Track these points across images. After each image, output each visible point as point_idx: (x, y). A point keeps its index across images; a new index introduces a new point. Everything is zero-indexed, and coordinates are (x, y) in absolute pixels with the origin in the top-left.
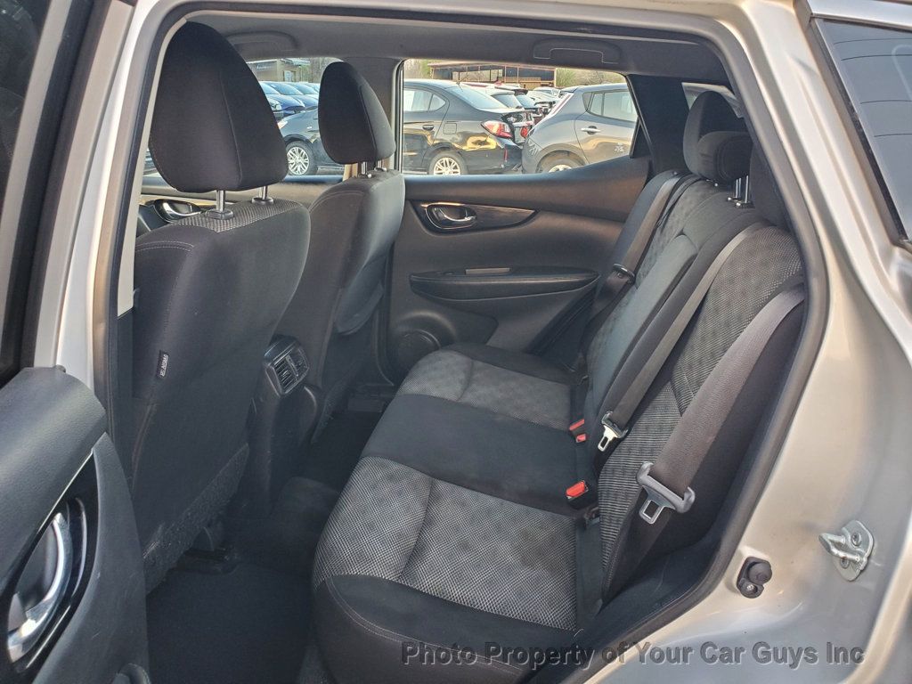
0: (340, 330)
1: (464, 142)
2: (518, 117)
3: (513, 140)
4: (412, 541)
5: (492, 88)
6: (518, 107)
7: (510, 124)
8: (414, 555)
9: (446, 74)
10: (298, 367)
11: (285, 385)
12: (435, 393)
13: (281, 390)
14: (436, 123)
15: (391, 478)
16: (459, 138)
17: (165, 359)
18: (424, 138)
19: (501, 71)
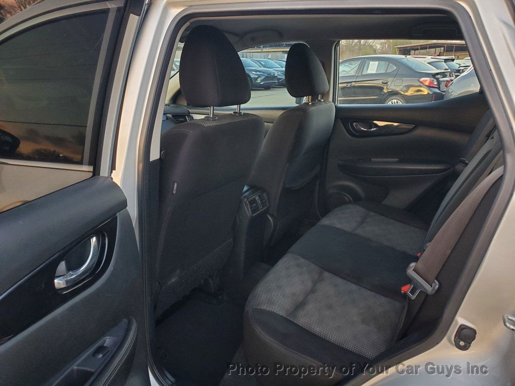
0: (287, 186)
1: (407, 91)
2: (444, 75)
3: (439, 88)
4: (301, 299)
5: (429, 58)
6: (446, 69)
7: (438, 80)
8: (300, 306)
9: (406, 51)
10: (262, 203)
11: (253, 212)
12: (338, 226)
13: (250, 213)
14: (390, 80)
15: (298, 265)
16: (405, 89)
17: (175, 186)
18: (381, 89)
19: (443, 48)
